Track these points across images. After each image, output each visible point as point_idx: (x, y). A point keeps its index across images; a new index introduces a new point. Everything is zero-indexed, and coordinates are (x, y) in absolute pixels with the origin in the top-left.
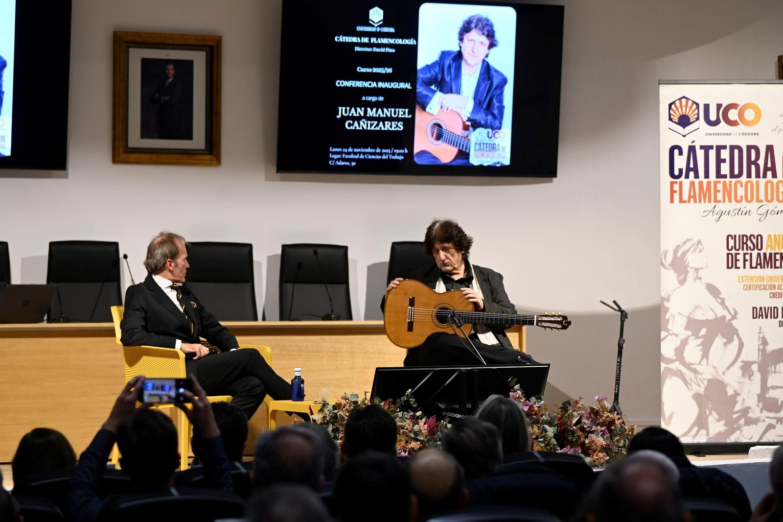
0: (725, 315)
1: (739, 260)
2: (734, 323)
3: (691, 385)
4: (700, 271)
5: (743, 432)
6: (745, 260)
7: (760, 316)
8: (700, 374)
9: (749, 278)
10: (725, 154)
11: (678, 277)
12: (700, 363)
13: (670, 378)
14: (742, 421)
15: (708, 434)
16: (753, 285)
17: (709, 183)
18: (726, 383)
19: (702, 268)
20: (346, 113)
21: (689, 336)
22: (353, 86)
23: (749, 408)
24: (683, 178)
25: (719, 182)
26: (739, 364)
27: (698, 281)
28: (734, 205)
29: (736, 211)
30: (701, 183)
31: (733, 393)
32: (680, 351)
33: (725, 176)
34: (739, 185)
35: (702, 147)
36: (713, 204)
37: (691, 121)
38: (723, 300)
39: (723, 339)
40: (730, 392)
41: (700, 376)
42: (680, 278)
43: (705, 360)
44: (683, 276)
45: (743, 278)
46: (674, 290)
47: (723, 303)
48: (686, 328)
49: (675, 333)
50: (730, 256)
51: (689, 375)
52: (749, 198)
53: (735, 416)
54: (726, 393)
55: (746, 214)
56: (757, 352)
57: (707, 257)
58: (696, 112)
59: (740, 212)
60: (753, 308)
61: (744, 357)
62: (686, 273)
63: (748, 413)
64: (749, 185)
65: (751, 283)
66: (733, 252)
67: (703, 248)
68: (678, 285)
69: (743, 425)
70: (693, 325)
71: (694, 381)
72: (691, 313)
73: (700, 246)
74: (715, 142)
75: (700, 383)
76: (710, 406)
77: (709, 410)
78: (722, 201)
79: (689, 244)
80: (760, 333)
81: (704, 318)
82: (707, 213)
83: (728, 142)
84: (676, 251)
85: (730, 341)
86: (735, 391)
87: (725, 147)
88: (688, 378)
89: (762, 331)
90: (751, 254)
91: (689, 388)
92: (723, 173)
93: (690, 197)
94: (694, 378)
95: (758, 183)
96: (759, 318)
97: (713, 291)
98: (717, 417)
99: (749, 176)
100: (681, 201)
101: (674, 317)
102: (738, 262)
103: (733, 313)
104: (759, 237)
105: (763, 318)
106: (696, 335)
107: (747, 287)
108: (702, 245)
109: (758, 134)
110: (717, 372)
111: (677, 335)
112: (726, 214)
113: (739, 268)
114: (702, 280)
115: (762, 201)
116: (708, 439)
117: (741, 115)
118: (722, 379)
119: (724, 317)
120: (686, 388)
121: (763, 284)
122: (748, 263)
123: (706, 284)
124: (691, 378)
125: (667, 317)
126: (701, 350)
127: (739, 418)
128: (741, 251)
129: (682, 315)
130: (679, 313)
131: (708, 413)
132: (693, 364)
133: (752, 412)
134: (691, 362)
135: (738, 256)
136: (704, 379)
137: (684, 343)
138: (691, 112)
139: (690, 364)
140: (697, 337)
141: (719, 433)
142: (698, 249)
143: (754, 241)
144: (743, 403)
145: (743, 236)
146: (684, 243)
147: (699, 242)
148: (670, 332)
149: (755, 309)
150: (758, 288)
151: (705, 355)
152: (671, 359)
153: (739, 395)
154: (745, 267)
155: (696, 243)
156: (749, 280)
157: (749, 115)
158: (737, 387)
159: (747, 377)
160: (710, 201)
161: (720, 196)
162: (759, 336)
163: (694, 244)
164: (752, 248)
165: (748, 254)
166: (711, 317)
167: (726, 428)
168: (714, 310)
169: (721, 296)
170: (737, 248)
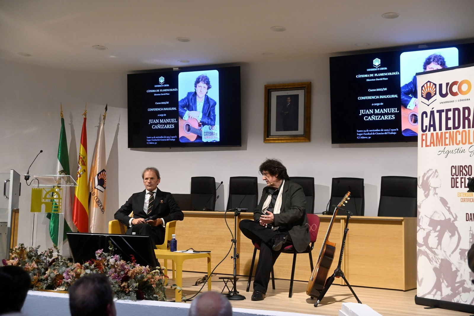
0: (451, 218)
1: (458, 182)
2: (456, 223)
3: (432, 262)
4: (437, 189)
5: (461, 297)
6: (462, 182)
7: (470, 219)
8: (437, 255)
9: (464, 194)
10: (450, 114)
11: (425, 193)
12: (437, 248)
13: (421, 256)
14: (461, 289)
15: (441, 295)
16: (466, 198)
17: (442, 133)
18: (451, 262)
19: (438, 188)
20: (364, 112)
21: (431, 230)
22: (367, 99)
23: (465, 281)
24: (427, 132)
25: (447, 133)
26: (458, 251)
27: (435, 195)
28: (455, 147)
29: (456, 151)
30: (437, 134)
31: (455, 269)
32: (426, 239)
33: (450, 129)
34: (458, 133)
35: (438, 111)
36: (444, 147)
37: (432, 95)
38: (449, 208)
39: (449, 233)
40: (454, 269)
41: (437, 256)
42: (426, 194)
43: (439, 246)
44: (427, 192)
45: (460, 194)
46: (422, 201)
47: (449, 210)
48: (429, 225)
49: (424, 228)
50: (453, 179)
51: (431, 255)
52: (464, 142)
53: (457, 285)
54: (451, 269)
55: (462, 152)
56: (469, 243)
57: (441, 180)
58: (435, 89)
59: (459, 151)
60: (467, 214)
61: (461, 246)
62: (429, 190)
63: (464, 284)
64: (464, 133)
65: (465, 198)
66: (455, 177)
67: (438, 175)
68: (424, 198)
69: (461, 291)
70: (433, 223)
71: (434, 260)
72: (432, 216)
73: (437, 173)
74: (445, 107)
75: (437, 261)
76: (443, 276)
77: (442, 279)
78: (449, 145)
79: (430, 172)
80: (470, 231)
81: (439, 219)
82: (441, 152)
83: (452, 106)
84: (424, 177)
85: (453, 235)
86: (456, 268)
87: (450, 110)
88: (431, 257)
89: (471, 230)
90: (465, 178)
91: (431, 263)
92: (449, 126)
93: (431, 143)
94: (434, 257)
95: (469, 131)
96: (470, 221)
97: (444, 202)
98: (446, 284)
99: (464, 127)
100: (427, 146)
101: (423, 218)
102: (457, 183)
103: (455, 216)
104: (470, 167)
105: (472, 221)
106: (435, 230)
107: (463, 200)
108: (438, 173)
109: (469, 99)
110: (446, 255)
111: (424, 229)
112: (451, 152)
113: (458, 187)
114: (438, 195)
115: (471, 143)
116: (441, 298)
117: (459, 88)
118: (449, 259)
119: (450, 219)
120: (430, 264)
121: (472, 198)
122: (463, 184)
123: (440, 197)
124: (433, 257)
125: (419, 218)
126: (438, 240)
127: (459, 287)
128: (459, 177)
129: (427, 217)
130: (425, 215)
131: (441, 281)
132: (433, 248)
133: (467, 284)
134: (432, 247)
135: (457, 179)
136: (439, 259)
137: (428, 234)
138: (432, 90)
139: (432, 248)
140: (436, 231)
141: (448, 295)
142: (436, 175)
143: (467, 169)
144: (461, 277)
145: (461, 166)
146: (428, 171)
147: (436, 171)
148: (421, 227)
149: (467, 215)
150: (469, 201)
151: (440, 243)
152: (421, 244)
153: (459, 271)
154: (461, 187)
155: (434, 171)
156: (464, 196)
157: (464, 87)
158: (458, 267)
159: (463, 260)
160: (442, 145)
161: (447, 141)
162: (470, 233)
163: (433, 172)
164: (466, 174)
165: (463, 178)
166: (443, 218)
167: (452, 292)
168: (445, 215)
169: (448, 205)
170: (457, 174)
